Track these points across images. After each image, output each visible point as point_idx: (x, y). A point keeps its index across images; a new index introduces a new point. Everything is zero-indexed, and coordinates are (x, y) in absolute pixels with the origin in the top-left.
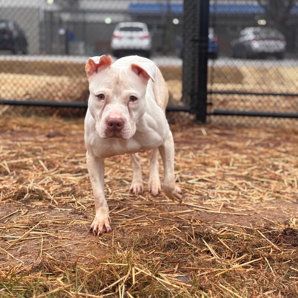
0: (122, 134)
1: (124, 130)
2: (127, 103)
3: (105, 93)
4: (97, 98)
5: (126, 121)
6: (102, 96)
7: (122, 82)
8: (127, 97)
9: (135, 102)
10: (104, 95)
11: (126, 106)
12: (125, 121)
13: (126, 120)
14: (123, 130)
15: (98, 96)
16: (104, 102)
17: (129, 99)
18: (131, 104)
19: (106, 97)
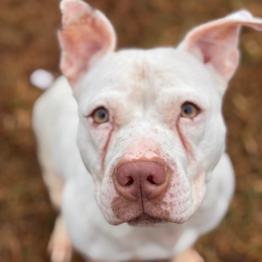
0: (169, 209)
1: (172, 196)
2: (174, 123)
3: (108, 103)
4: (91, 120)
5: (176, 168)
6: (103, 111)
7: (156, 72)
8: (173, 104)
9: (197, 119)
10: (107, 107)
11: (171, 128)
12: (173, 168)
13: (175, 164)
14: (168, 195)
15: (93, 114)
16: (107, 128)
17: (178, 110)
18: (186, 123)
19: (111, 112)
